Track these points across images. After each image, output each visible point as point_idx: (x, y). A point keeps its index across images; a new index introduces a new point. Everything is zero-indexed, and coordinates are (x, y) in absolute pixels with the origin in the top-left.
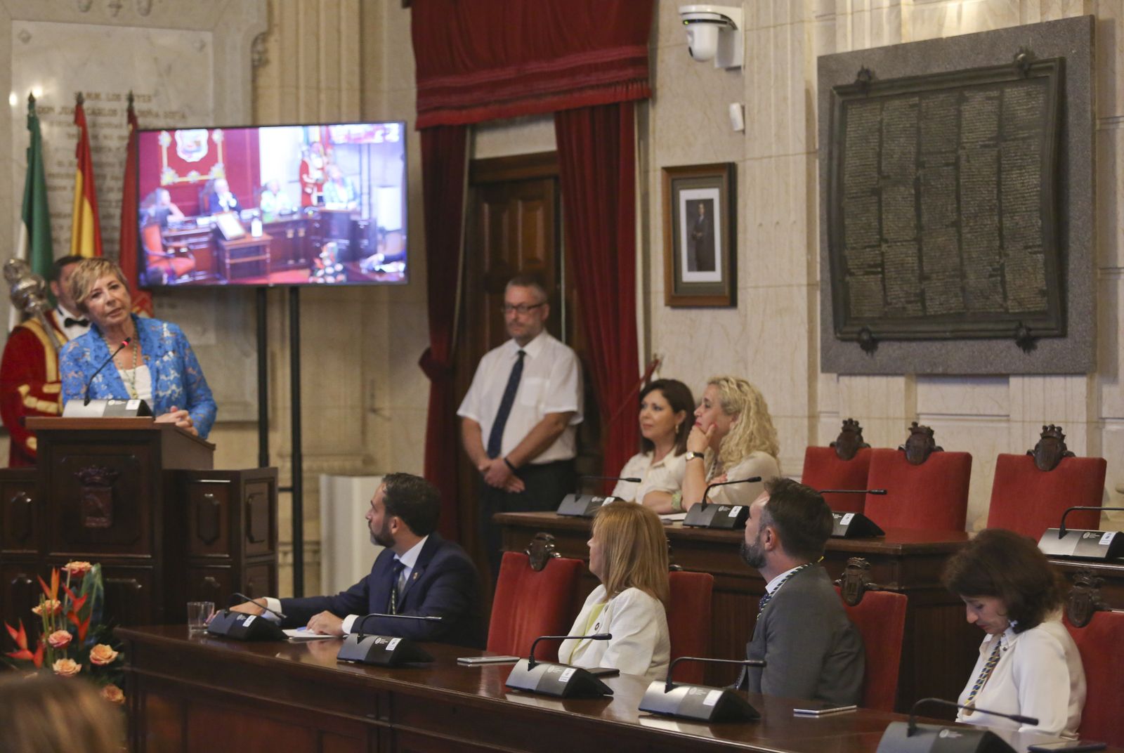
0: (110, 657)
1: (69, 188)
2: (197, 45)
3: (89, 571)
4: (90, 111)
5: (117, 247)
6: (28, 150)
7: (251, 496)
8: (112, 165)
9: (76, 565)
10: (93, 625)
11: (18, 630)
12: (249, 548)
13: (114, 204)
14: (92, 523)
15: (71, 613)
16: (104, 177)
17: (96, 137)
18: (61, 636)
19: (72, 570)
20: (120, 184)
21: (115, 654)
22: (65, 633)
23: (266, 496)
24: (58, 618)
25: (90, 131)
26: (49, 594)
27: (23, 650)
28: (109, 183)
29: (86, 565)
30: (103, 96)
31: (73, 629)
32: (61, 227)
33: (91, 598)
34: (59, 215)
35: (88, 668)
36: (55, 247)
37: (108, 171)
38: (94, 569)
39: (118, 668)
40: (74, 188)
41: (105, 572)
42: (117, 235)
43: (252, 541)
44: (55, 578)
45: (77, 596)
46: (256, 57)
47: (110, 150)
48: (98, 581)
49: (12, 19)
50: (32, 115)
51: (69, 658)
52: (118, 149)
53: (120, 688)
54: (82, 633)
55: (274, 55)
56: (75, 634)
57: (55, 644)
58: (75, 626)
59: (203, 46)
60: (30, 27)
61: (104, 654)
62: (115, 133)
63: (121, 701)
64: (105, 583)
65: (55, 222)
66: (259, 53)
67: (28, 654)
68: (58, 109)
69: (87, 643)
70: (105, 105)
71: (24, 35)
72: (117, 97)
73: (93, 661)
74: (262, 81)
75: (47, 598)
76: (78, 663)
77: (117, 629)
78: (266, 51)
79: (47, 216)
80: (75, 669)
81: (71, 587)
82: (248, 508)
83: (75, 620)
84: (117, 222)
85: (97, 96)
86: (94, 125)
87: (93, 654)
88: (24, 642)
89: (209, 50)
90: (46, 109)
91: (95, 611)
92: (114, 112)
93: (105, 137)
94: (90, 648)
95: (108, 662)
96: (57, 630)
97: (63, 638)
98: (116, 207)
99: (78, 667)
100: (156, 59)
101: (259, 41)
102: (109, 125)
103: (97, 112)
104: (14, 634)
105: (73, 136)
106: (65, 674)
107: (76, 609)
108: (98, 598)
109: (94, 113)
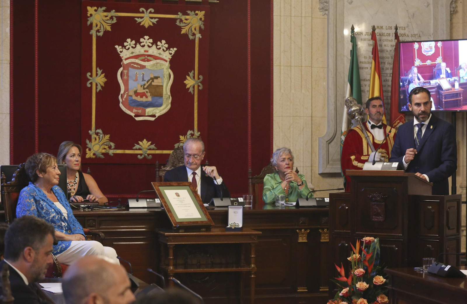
0: (382, 281)
1: (369, 68)
2: (426, 4)
3: (374, 241)
4: (378, 34)
5: (390, 94)
6: (351, 51)
7: (449, 208)
8: (388, 58)
9: (368, 239)
10: (375, 266)
11: (340, 268)
12: (448, 232)
13: (389, 75)
14: (375, 219)
15: (365, 260)
16: (385, 63)
17: (381, 46)
18: (359, 271)
19: (366, 241)
20: (392, 66)
21: (385, 280)
22: (362, 270)
23: (456, 208)
24: (359, 263)
25: (378, 43)
26: (355, 252)
27: (343, 277)
28: (387, 66)
29: (372, 238)
30: (384, 28)
31: (366, 268)
32: (365, 85)
33: (374, 253)
34: (365, 80)
35: (372, 286)
36: (363, 94)
37: (386, 61)
38: (376, 240)
39: (386, 287)
40: (371, 68)
41: (381, 242)
42: (390, 89)
43: (449, 228)
44: (358, 244)
45: (368, 252)
46: (452, 10)
47: (387, 51)
48: (377, 246)
50: (352, 36)
51: (363, 282)
52: (391, 51)
53: (387, 296)
54: (369, 270)
55: (460, 9)
56: (366, 270)
57: (357, 275)
58: (366, 266)
59: (428, 6)
61: (380, 280)
62: (390, 43)
63: (387, 302)
64: (381, 247)
65: (363, 83)
66: (453, 8)
67: (345, 279)
68: (364, 33)
69: (372, 274)
70: (385, 31)
71: (350, 1)
72: (391, 28)
73: (375, 283)
74: (454, 21)
75: (354, 253)
76: (367, 284)
77: (385, 269)
78: (456, 7)
79: (359, 80)
80: (366, 286)
81: (365, 249)
82: (448, 213)
83: (367, 264)
84: (390, 83)
85: (382, 27)
86: (380, 40)
87: (374, 280)
88: (343, 273)
89: (431, 6)
90: (359, 34)
91: (376, 259)
92: (389, 35)
93: (385, 45)
94: (373, 277)
95: (381, 284)
96: (358, 268)
97: (361, 272)
98: (390, 76)
99: (368, 286)
100: (407, 11)
101: (453, 2)
102: (387, 40)
104: (339, 270)
105: (371, 45)
106: (362, 289)
107: (367, 259)
108: (377, 253)
109: (380, 35)
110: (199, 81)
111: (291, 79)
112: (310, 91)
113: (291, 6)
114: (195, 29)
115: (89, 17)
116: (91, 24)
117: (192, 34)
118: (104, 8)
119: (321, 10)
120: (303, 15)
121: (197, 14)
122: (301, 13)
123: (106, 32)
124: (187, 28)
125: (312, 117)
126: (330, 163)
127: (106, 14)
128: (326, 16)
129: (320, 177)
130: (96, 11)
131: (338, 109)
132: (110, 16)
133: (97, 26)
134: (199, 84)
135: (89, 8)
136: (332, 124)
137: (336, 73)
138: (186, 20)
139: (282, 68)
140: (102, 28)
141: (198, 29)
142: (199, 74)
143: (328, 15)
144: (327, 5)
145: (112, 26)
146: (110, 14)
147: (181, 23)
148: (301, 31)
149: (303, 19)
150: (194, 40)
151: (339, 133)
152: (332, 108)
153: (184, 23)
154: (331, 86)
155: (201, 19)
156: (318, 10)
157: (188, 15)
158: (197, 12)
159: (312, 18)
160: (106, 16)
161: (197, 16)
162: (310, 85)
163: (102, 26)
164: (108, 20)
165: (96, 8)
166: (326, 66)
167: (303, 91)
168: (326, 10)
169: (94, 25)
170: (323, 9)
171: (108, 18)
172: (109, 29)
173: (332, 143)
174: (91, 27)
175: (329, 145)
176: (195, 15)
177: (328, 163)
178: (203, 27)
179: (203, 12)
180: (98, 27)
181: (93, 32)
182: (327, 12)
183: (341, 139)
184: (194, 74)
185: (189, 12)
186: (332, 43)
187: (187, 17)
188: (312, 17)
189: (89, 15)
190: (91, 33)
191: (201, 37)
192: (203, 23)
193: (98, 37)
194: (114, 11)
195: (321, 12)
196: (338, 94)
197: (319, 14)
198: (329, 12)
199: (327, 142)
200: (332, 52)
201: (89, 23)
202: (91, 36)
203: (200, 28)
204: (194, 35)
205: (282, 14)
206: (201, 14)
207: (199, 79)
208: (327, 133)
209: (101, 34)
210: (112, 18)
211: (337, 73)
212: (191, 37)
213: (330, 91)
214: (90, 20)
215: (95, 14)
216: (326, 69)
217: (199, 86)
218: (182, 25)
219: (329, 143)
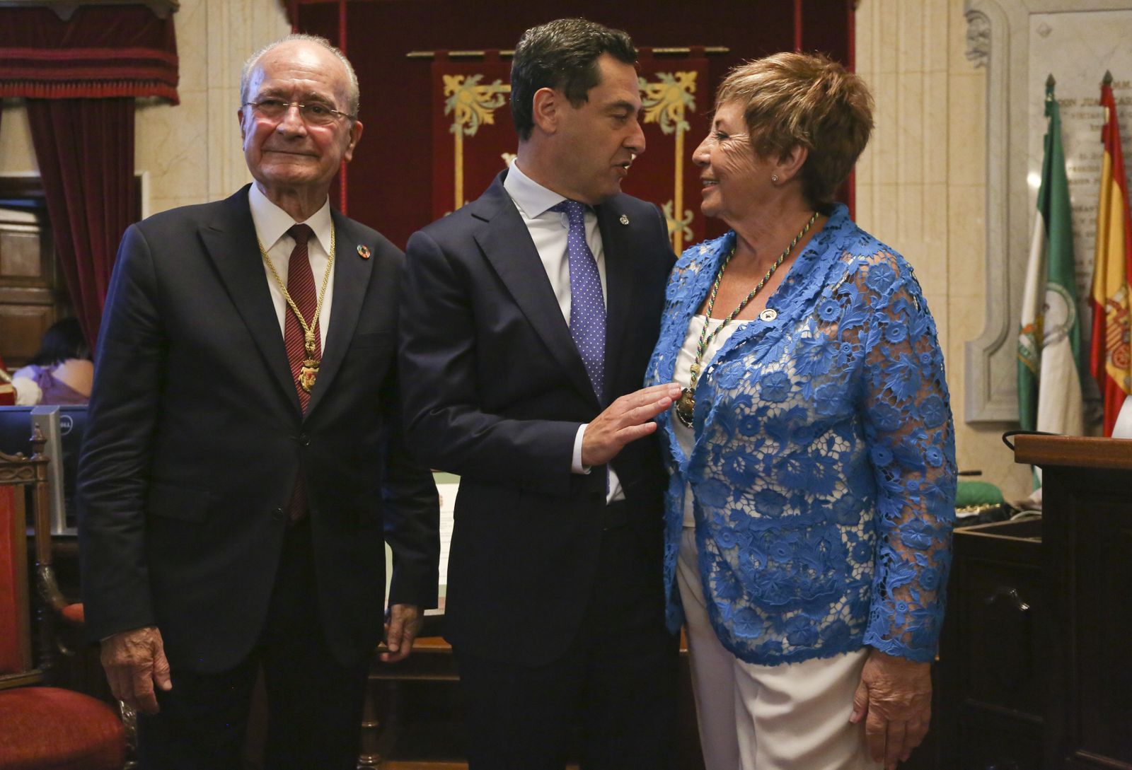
1: (1092, 180)
4: (1118, 101)
6: (1046, 137)
30: (1131, 85)
32: (1083, 221)
34: (1080, 209)
36: (1076, 240)
40: (1099, 181)
49: (1031, 13)
50: (1049, 99)
60: (1051, 20)
65: (1077, 216)
68: (1080, 102)
71: (1044, 29)
79: (1067, 210)
86: (1122, 115)
90: (1066, 103)
103: (1125, 100)
105: (1097, 127)
109: (1122, 102)
110: (685, 222)
111: (897, 212)
112: (945, 237)
113: (897, 50)
114: (675, 112)
115: (447, 98)
116: (453, 112)
117: (667, 122)
118: (478, 77)
119: (971, 56)
120: (927, 69)
121: (678, 80)
122: (923, 65)
123: (483, 127)
124: (657, 109)
125: (948, 296)
126: (994, 397)
127: (482, 89)
128: (983, 70)
129: (970, 431)
130: (461, 83)
131: (1011, 276)
132: (490, 94)
133: (464, 114)
134: (687, 229)
135: (447, 78)
136: (998, 309)
137: (1008, 195)
138: (656, 92)
139: (876, 189)
140: (475, 119)
141: (681, 111)
142: (684, 209)
143: (988, 66)
144: (987, 41)
145: (497, 113)
146: (490, 90)
147: (644, 100)
148: (922, 102)
149: (927, 79)
150: (672, 137)
151: (1014, 330)
152: (997, 273)
153: (652, 99)
154: (996, 224)
155: (688, 90)
156: (964, 57)
157: (659, 81)
158: (679, 74)
159: (948, 75)
160: (483, 94)
161: (679, 84)
162: (944, 225)
163: (474, 116)
164: (487, 101)
165: (461, 78)
166: (983, 181)
167: (927, 239)
168: (983, 54)
169: (458, 113)
170: (976, 51)
171: (487, 97)
172: (489, 119)
173: (1000, 354)
174: (451, 118)
175: (992, 359)
176: (674, 83)
177: (989, 397)
178: (692, 106)
179: (693, 75)
180: (466, 118)
181: (457, 128)
182: (985, 59)
183: (1019, 342)
184: (673, 207)
185: (661, 75)
186: (997, 126)
187: (657, 86)
188: (948, 71)
189: (447, 93)
190: (452, 130)
191: (688, 128)
192: (692, 97)
193: (466, 139)
194: (499, 81)
195: (970, 60)
196: (1013, 242)
197: (965, 65)
198: (990, 59)
199: (985, 351)
200: (997, 146)
201: (447, 111)
202: (452, 136)
203: (687, 108)
204: (672, 123)
205: (877, 69)
206: (689, 78)
207: (684, 217)
208: (985, 332)
209: (472, 131)
210: (495, 96)
211: (1012, 197)
212: (666, 129)
213: (992, 235)
214: (451, 104)
215: (460, 91)
216: (983, 190)
217: (684, 233)
218: (647, 103)
219: (992, 354)
